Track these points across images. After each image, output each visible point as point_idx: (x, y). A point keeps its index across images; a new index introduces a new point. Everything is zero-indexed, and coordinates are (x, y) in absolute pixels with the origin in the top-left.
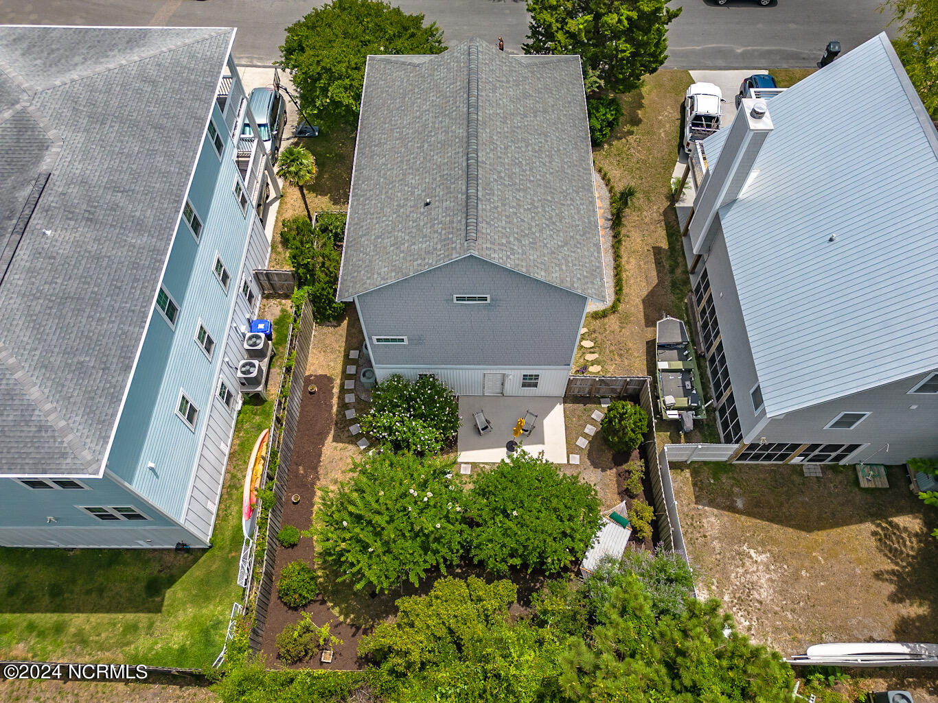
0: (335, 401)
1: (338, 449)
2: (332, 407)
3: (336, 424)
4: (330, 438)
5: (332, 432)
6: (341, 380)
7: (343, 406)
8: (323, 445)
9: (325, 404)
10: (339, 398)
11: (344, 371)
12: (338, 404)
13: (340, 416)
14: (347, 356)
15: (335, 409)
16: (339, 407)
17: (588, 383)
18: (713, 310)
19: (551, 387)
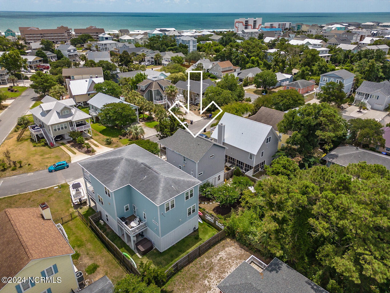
17: (226, 175)
18: (231, 158)
19: (222, 179)
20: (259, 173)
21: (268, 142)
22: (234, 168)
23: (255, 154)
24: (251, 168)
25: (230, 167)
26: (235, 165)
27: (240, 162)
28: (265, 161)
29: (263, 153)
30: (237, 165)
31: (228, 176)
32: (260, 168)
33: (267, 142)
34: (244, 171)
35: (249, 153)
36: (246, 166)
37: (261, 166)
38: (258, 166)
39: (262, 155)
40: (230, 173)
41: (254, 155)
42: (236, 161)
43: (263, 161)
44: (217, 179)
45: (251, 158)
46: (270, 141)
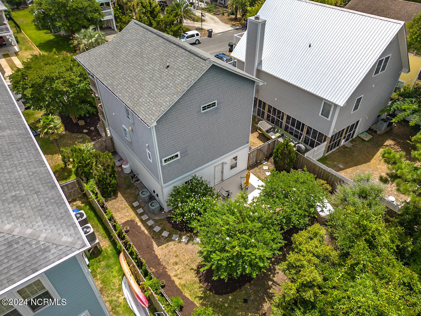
0: (143, 228)
1: (164, 248)
2: (143, 232)
3: (153, 238)
4: (155, 245)
5: (154, 243)
6: (138, 218)
7: (150, 228)
8: (154, 251)
9: (139, 232)
10: (144, 226)
11: (137, 214)
12: (146, 229)
13: (152, 233)
14: (132, 207)
15: (146, 232)
16: (147, 230)
17: (255, 154)
18: (275, 109)
19: (242, 164)
20: (339, 151)
21: (380, 73)
22: (278, 134)
23: (341, 102)
24: (321, 138)
25: (268, 131)
26: (281, 127)
27: (294, 120)
28: (358, 122)
29: (359, 100)
30: (286, 129)
31: (261, 156)
32: (344, 138)
33: (377, 72)
34: (302, 146)
35: (322, 99)
36: (308, 133)
37: (348, 134)
38: (340, 134)
39: (356, 108)
40: (266, 148)
41: (336, 106)
42: (285, 117)
43: (355, 122)
44: (227, 167)
45: (326, 113)
46: (383, 69)
